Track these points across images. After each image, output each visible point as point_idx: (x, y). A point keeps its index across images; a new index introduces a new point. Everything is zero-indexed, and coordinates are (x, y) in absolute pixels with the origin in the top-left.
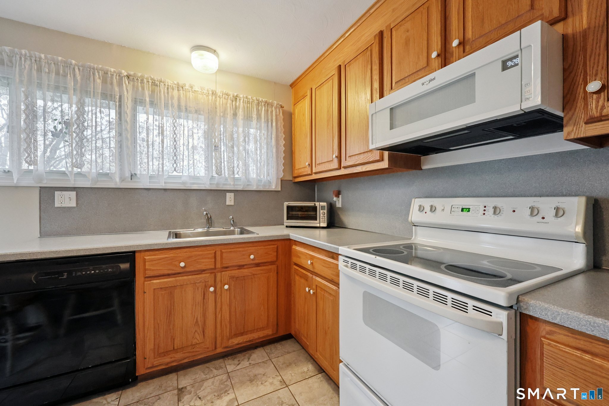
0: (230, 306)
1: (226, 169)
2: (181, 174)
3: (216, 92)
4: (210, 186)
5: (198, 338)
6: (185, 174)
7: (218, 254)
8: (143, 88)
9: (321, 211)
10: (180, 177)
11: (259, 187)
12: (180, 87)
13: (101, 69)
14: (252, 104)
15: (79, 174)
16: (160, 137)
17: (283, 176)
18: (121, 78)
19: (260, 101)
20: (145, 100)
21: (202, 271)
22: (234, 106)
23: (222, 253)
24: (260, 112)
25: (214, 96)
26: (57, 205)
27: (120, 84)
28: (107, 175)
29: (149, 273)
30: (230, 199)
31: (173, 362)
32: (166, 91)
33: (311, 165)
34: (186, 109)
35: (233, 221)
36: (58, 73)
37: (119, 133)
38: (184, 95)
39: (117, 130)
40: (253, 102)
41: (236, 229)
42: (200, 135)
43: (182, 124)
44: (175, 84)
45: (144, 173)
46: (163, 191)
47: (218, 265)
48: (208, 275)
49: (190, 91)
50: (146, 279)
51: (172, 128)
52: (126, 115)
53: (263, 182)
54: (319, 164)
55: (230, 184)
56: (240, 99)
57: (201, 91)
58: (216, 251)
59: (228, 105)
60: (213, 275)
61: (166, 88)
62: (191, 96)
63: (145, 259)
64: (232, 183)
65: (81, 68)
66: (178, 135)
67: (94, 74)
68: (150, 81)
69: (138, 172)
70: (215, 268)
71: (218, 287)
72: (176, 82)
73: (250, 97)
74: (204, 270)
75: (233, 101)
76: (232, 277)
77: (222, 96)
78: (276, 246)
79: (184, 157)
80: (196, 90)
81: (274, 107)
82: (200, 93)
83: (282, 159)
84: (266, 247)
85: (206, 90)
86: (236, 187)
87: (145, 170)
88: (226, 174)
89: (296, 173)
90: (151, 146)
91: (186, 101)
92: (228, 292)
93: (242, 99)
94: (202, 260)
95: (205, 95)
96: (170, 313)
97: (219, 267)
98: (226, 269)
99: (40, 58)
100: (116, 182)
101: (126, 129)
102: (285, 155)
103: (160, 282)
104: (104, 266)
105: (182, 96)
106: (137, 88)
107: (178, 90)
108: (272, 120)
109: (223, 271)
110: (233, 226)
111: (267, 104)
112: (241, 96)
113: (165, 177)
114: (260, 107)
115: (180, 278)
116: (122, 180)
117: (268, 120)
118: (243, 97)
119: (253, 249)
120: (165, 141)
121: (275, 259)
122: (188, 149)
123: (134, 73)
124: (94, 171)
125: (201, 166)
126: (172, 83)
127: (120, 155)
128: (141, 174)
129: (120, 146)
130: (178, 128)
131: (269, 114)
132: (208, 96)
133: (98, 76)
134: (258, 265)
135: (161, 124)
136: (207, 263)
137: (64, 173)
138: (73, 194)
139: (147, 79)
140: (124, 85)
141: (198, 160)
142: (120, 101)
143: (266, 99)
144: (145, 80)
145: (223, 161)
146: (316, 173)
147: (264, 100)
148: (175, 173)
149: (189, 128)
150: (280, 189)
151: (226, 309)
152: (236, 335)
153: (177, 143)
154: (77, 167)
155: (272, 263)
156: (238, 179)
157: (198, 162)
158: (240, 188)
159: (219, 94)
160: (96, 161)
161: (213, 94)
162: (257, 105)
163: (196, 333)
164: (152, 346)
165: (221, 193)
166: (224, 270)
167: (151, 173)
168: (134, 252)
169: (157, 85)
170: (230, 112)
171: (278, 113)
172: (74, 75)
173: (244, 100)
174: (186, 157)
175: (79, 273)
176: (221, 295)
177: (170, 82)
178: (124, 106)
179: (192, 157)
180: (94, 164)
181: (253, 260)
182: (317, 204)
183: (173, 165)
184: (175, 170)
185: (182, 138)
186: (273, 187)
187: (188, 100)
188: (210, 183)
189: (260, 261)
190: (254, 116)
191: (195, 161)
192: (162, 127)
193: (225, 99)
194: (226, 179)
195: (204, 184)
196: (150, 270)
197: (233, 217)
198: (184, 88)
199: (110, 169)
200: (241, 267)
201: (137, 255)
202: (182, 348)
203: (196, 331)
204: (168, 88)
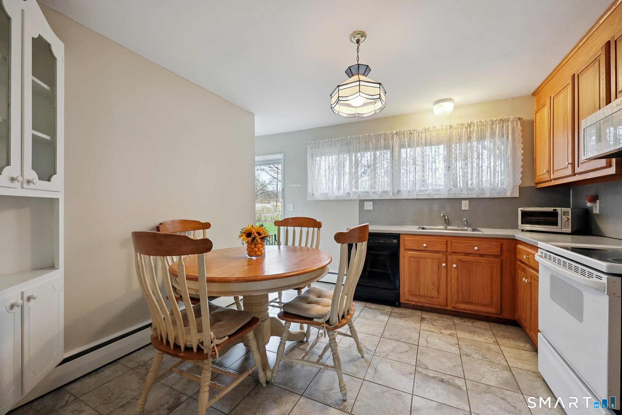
0: (457, 279)
1: (461, 182)
2: (427, 188)
3: (453, 126)
4: (448, 196)
5: (435, 294)
6: (430, 188)
7: (449, 243)
8: (404, 138)
9: (564, 217)
10: (426, 191)
11: (492, 195)
12: (426, 130)
13: (384, 134)
14: (485, 126)
15: (374, 192)
16: (414, 166)
17: (521, 183)
18: (393, 135)
19: (495, 121)
20: (405, 144)
21: (438, 252)
22: (468, 132)
23: (452, 242)
24: (494, 130)
25: (451, 129)
26: (365, 209)
27: (392, 139)
28: (386, 192)
29: (407, 247)
30: (465, 205)
31: (419, 302)
32: (417, 135)
33: (549, 172)
34: (431, 143)
35: (467, 222)
36: (366, 142)
37: (392, 167)
38: (429, 134)
39: (391, 166)
40: (487, 124)
41: (469, 229)
42: (440, 159)
43: (428, 155)
44: (423, 129)
45: (405, 189)
46: (416, 200)
47: (449, 250)
48: (441, 255)
49: (433, 130)
50: (405, 250)
51: (421, 158)
52: (395, 156)
53: (497, 189)
54: (557, 171)
55: (465, 193)
56: (474, 125)
57: (441, 128)
58: (447, 240)
59: (463, 132)
60: (445, 256)
61: (418, 134)
62: (434, 134)
63: (404, 239)
64: (466, 193)
65: (375, 136)
66: (425, 163)
67: (380, 138)
68: (408, 132)
69: (402, 189)
70: (447, 252)
71: (449, 264)
72: (424, 128)
73: (483, 120)
74: (440, 252)
75: (467, 128)
76: (460, 260)
77: (458, 127)
78: (500, 243)
79: (430, 177)
80: (437, 129)
81: (510, 122)
82: (441, 130)
83: (520, 167)
84: (490, 243)
85: (445, 126)
86: (469, 195)
87: (405, 188)
88: (462, 186)
89: (537, 179)
90: (409, 173)
91: (431, 138)
92: (456, 270)
93: (476, 124)
94: (438, 245)
95: (444, 131)
96: (418, 273)
97: (450, 251)
98: (455, 254)
99: (360, 137)
100: (390, 196)
101: (396, 165)
102: (523, 164)
103: (412, 253)
104: (386, 240)
105: (428, 136)
106: (401, 139)
107: (425, 133)
108: (508, 134)
109: (452, 255)
110: (466, 226)
111: (502, 121)
112: (475, 122)
113: (417, 191)
114: (494, 125)
115: (424, 253)
116: (393, 194)
117: (503, 134)
118: (477, 122)
119: (477, 243)
120: (417, 167)
121: (499, 254)
122: (432, 171)
123: (400, 130)
124: (380, 190)
125: (441, 182)
126: (421, 129)
127: (392, 180)
128: (403, 190)
129: (392, 174)
130: (425, 158)
131: (504, 129)
132: (446, 130)
133: (382, 138)
134: (482, 255)
135: (415, 158)
136: (441, 247)
137: (368, 192)
138: (372, 203)
139: (407, 131)
140: (394, 139)
141: (439, 178)
142: (392, 149)
143: (500, 118)
144: (405, 132)
145: (458, 177)
146: (555, 179)
147: (498, 119)
148: (423, 188)
149: (433, 156)
150: (518, 196)
151: (454, 281)
152: (462, 302)
153: (424, 168)
154: (373, 189)
155: (496, 256)
156: (472, 189)
157: (439, 179)
158: (474, 196)
159: (455, 126)
160: (381, 185)
161: (450, 127)
162: (491, 125)
163: (433, 290)
164: (408, 289)
165: (458, 201)
166: (454, 254)
167: (408, 189)
168: (399, 234)
169: (412, 134)
170: (465, 138)
171: (515, 126)
172: (372, 141)
173: (477, 124)
174: (431, 176)
175: (376, 241)
176: (451, 271)
177: (420, 129)
178: (394, 151)
179: (434, 176)
180: (380, 186)
181: (477, 250)
182: (559, 210)
183: (422, 183)
184: (423, 186)
185: (427, 164)
186: (508, 195)
187: (432, 137)
188: (448, 194)
189: (484, 253)
190: (488, 135)
191: (437, 179)
192: (415, 159)
193: (460, 128)
194: (461, 190)
195: (443, 194)
196: (407, 245)
197: (466, 220)
198: (429, 130)
199: (387, 189)
200: (466, 254)
201: (401, 236)
202: (425, 296)
203: (433, 289)
204: (419, 134)
